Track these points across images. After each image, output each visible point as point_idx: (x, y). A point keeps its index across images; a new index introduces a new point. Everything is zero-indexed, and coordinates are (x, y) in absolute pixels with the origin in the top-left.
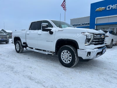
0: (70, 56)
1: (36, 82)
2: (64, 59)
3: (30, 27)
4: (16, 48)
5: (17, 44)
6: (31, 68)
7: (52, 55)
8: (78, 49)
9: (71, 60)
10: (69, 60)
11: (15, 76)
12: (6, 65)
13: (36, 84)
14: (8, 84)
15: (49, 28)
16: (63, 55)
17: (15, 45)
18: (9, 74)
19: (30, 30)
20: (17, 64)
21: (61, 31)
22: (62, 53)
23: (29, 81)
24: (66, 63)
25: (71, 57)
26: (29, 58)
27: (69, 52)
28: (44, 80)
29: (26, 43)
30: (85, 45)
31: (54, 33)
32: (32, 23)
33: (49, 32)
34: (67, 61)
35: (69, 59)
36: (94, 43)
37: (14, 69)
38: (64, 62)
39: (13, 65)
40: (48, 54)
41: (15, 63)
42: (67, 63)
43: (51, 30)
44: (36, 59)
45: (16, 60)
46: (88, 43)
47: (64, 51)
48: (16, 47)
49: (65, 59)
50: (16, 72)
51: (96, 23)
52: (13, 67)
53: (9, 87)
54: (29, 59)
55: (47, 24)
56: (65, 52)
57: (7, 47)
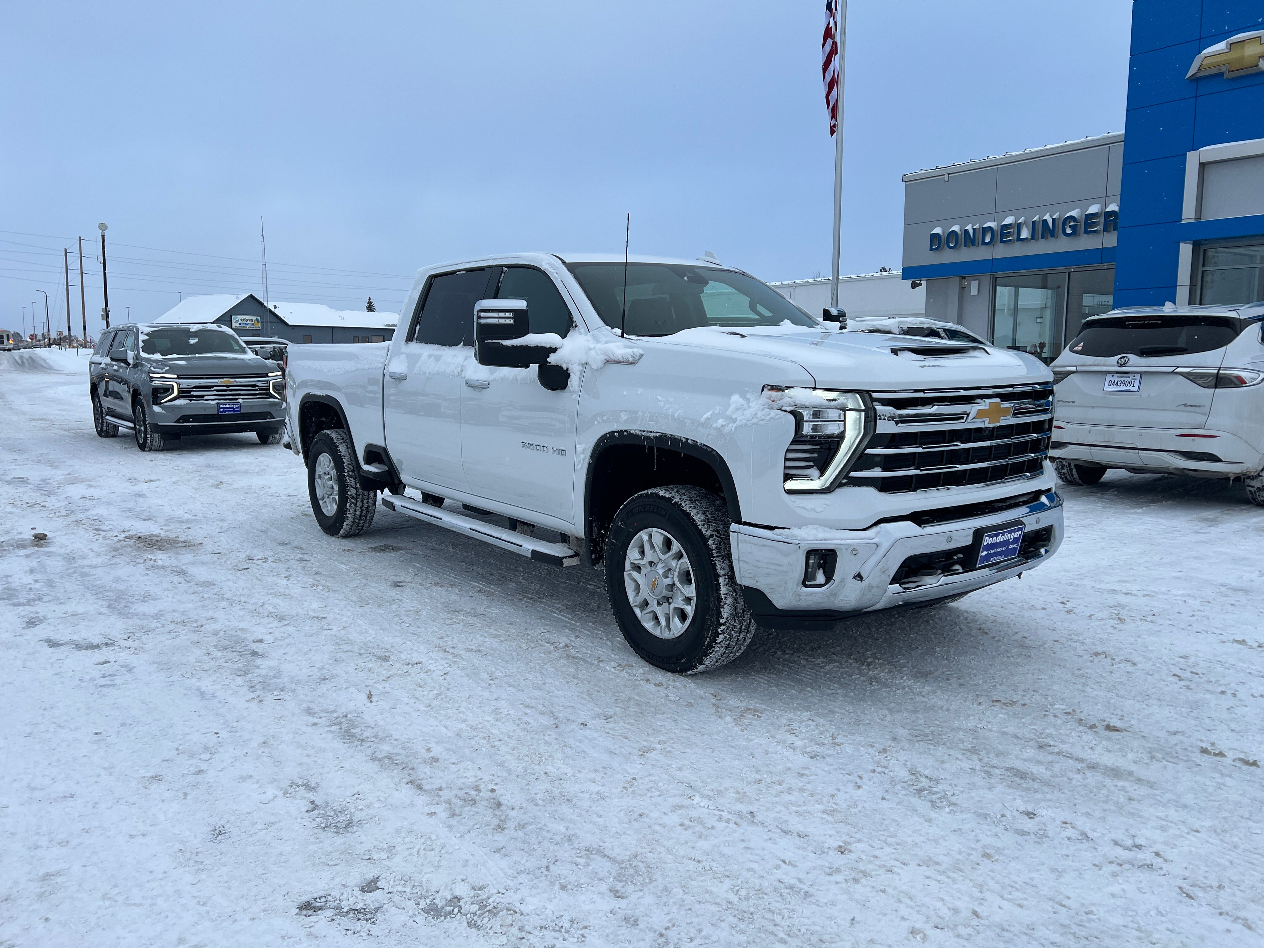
0: (686, 578)
1: (374, 759)
2: (646, 604)
3: (416, 319)
4: (319, 492)
5: (325, 461)
6: (386, 659)
7: (566, 563)
8: (734, 526)
9: (690, 610)
10: (683, 616)
11: (254, 705)
12: (216, 633)
13: (372, 767)
14: (192, 756)
15: (533, 339)
16: (638, 568)
17: (311, 463)
18: (214, 696)
19: (416, 347)
20: (290, 629)
21: (626, 362)
22: (632, 555)
23: (338, 744)
24: (657, 632)
25: (691, 591)
26: (396, 585)
27: (676, 546)
28: (437, 750)
29: (385, 450)
30: (790, 492)
31: (574, 381)
32: (432, 280)
33: (534, 368)
34: (663, 622)
35: (678, 603)
36: (876, 473)
37: (259, 661)
38: (648, 625)
39: (260, 632)
40: (534, 552)
41: (281, 618)
42: (667, 635)
43: (553, 359)
44: (453, 596)
45: (297, 591)
46: (815, 472)
47: (643, 535)
48: (318, 481)
49: (653, 606)
50: (265, 684)
51: (1188, 213)
52: (254, 646)
53: (193, 769)
54: (394, 593)
55: (521, 304)
56: (652, 547)
57: (257, 482)
